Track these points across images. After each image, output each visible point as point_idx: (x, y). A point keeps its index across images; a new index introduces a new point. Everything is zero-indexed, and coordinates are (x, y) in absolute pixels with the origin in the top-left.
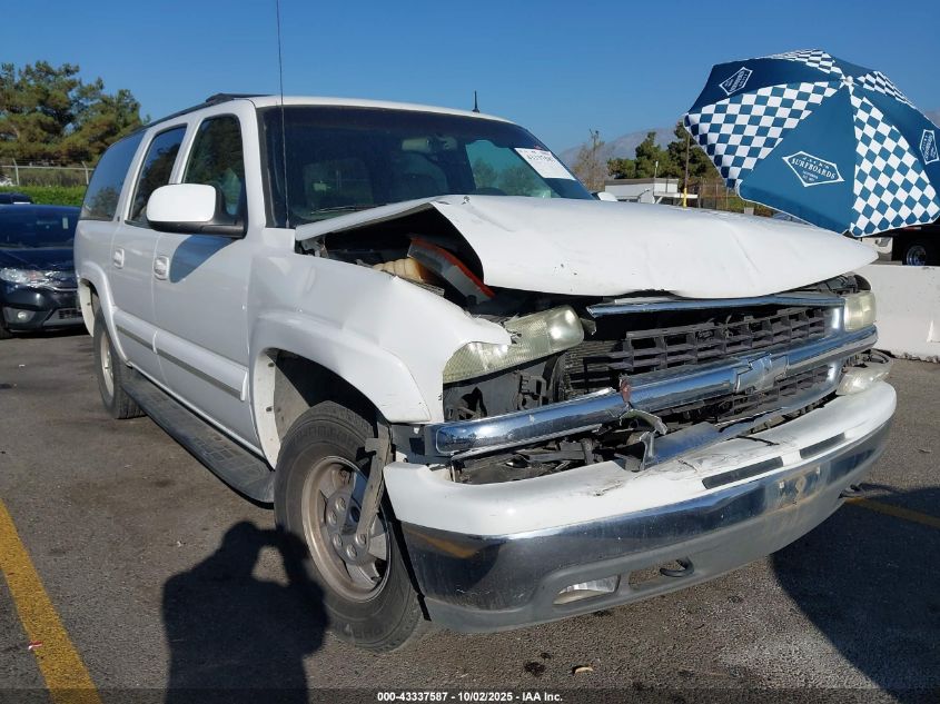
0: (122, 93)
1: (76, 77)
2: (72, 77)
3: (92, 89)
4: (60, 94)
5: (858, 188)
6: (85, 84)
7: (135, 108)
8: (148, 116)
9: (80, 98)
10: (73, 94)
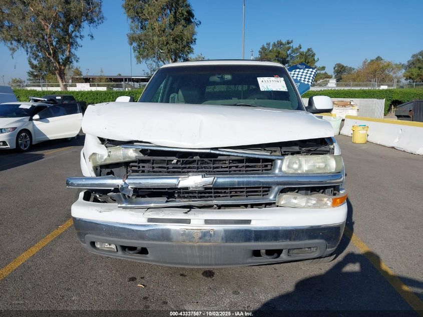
0: (309, 50)
1: (291, 45)
2: (289, 45)
3: (297, 49)
4: (284, 53)
5: (302, 81)
6: (294, 48)
7: (314, 55)
8: (318, 59)
9: (292, 53)
10: (289, 52)
